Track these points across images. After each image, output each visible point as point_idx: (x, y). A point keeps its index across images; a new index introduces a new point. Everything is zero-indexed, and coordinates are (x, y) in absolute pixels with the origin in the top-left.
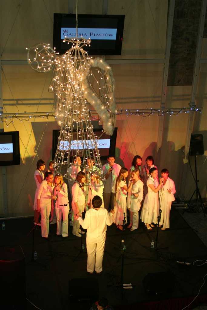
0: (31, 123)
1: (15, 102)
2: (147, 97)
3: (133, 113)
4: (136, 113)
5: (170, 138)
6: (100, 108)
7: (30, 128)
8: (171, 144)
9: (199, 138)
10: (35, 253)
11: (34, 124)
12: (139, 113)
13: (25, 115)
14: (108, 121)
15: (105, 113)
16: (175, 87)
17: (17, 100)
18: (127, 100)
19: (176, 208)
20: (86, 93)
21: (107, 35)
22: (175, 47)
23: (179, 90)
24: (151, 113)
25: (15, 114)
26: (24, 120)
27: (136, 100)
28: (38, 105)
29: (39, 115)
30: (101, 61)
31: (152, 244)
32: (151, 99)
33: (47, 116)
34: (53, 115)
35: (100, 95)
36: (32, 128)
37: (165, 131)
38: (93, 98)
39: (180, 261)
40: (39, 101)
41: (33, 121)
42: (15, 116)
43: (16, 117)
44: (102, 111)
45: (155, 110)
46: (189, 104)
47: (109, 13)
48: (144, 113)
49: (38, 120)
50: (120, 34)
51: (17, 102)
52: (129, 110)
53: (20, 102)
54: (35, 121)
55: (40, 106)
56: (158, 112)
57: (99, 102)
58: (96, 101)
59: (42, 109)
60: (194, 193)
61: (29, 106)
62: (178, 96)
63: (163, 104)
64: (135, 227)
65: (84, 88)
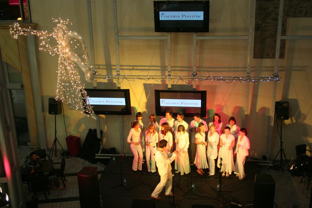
0: (143, 84)
1: (131, 68)
2: (238, 68)
3: (218, 80)
4: (220, 80)
6: (81, 64)
9: (285, 105)
10: (125, 180)
11: (145, 85)
12: (223, 80)
13: (132, 77)
14: (87, 73)
15: (84, 67)
16: (264, 60)
17: (133, 66)
19: (259, 164)
20: (70, 53)
21: (195, 16)
22: (264, 25)
23: (267, 62)
24: (233, 80)
25: (125, 76)
26: (132, 81)
27: (228, 69)
28: (148, 71)
29: (143, 77)
30: (76, 34)
31: (218, 187)
32: (241, 69)
33: (149, 79)
34: (153, 78)
35: (80, 56)
36: (143, 88)
38: (75, 57)
39: (234, 203)
40: (149, 67)
42: (124, 77)
43: (126, 78)
44: (82, 66)
45: (237, 78)
48: (228, 80)
50: (206, 15)
51: (133, 68)
52: (214, 77)
53: (135, 68)
54: (146, 83)
55: (150, 71)
56: (240, 79)
58: (78, 59)
60: (279, 153)
61: (142, 71)
62: (267, 67)
63: (248, 73)
64: (212, 173)
65: (67, 50)
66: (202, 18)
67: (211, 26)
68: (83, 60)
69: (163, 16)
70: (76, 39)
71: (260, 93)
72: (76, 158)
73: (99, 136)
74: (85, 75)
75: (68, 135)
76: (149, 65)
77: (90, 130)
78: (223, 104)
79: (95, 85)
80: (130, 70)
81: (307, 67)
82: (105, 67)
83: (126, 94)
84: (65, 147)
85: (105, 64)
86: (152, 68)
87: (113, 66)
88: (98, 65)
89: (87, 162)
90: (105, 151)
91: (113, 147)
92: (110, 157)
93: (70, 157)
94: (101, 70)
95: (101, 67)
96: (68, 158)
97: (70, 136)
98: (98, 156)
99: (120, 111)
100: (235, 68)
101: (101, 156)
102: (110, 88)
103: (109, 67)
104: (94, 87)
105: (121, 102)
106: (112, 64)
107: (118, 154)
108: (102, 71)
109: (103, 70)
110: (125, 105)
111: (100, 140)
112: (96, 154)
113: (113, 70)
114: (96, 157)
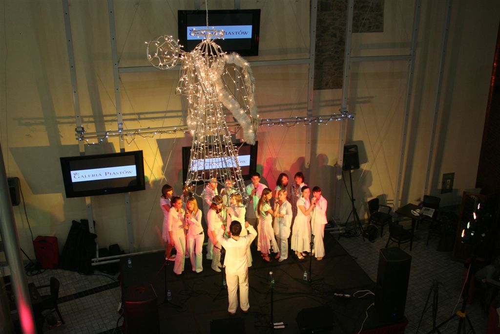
0: (156, 141)
1: (136, 117)
2: (291, 104)
3: (275, 124)
4: (279, 123)
5: (320, 150)
6: (239, 113)
7: (155, 147)
8: (323, 157)
9: (353, 150)
10: (169, 293)
11: (160, 142)
12: (282, 123)
13: (149, 131)
14: (248, 128)
15: (245, 119)
16: (322, 90)
17: (139, 114)
18: (268, 109)
19: (331, 233)
20: (221, 95)
21: (240, 33)
22: (321, 44)
23: (327, 94)
24: (297, 122)
25: (137, 130)
26: (148, 136)
27: (278, 108)
28: (163, 119)
29: (166, 130)
30: (238, 56)
31: (305, 276)
32: (295, 107)
33: (175, 131)
34: (181, 130)
36: (157, 146)
37: (314, 142)
39: (338, 293)
40: (165, 114)
41: (158, 138)
42: (137, 132)
43: (138, 134)
44: (241, 116)
45: (301, 118)
46: (340, 110)
47: (242, 8)
48: (289, 122)
49: (164, 136)
50: (256, 32)
51: (139, 116)
52: (270, 120)
53: (142, 116)
54: (161, 138)
55: (166, 119)
56: (305, 120)
57: (237, 105)
58: (233, 104)
59: (168, 123)
60: (351, 213)
61: (153, 120)
62: (327, 101)
63: (310, 111)
64: (284, 257)
65: (218, 89)
66: (249, 36)
67: (262, 46)
69: (192, 34)
71: (320, 136)
72: (54, 271)
73: (92, 231)
74: (245, 132)
75: (35, 236)
76: (164, 110)
77: (74, 222)
78: (274, 156)
79: (82, 150)
80: (134, 120)
81: (372, 97)
82: (92, 119)
83: (137, 158)
84: (33, 256)
85: (92, 114)
86: (168, 114)
87: (106, 116)
88: (83, 117)
89: (76, 274)
90: (103, 252)
92: (119, 260)
93: (42, 270)
94: (86, 124)
95: (86, 119)
96: (41, 273)
97: (39, 237)
98: (96, 262)
99: (127, 186)
100: (287, 105)
101: (100, 261)
102: (103, 152)
103: (99, 119)
104: (81, 153)
105: (130, 171)
106: (104, 113)
108: (87, 126)
109: (89, 124)
110: (136, 175)
111: (95, 236)
112: (93, 260)
113: (106, 123)
114: (93, 264)
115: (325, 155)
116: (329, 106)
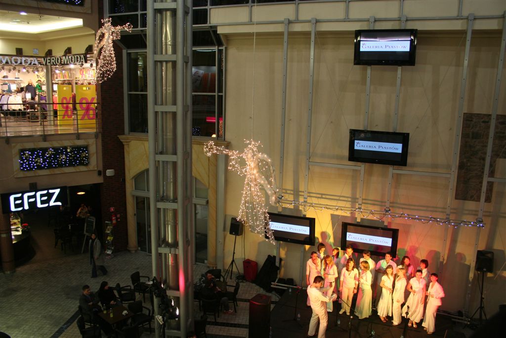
1: (320, 196)
2: (436, 207)
3: (412, 218)
4: (415, 219)
5: (459, 249)
9: (489, 255)
12: (418, 219)
13: (327, 207)
14: (272, 196)
15: (270, 190)
16: (467, 202)
17: (322, 194)
20: (257, 175)
21: (393, 148)
22: (469, 164)
23: (471, 205)
24: (430, 220)
25: (312, 204)
27: (425, 209)
29: (331, 207)
30: (266, 156)
32: (440, 210)
33: (337, 209)
34: (341, 209)
35: (267, 178)
36: (330, 218)
37: (454, 242)
38: (262, 179)
41: (332, 213)
43: (313, 206)
44: (269, 188)
45: (434, 218)
48: (424, 219)
50: (405, 149)
51: (322, 196)
53: (324, 196)
55: (339, 201)
56: (437, 221)
59: (341, 204)
60: (477, 310)
61: (331, 200)
62: (470, 210)
63: (447, 215)
64: (396, 322)
65: (255, 171)
66: (400, 151)
67: (410, 160)
68: (270, 183)
69: (358, 145)
70: (265, 161)
71: (461, 238)
72: (251, 283)
73: (277, 264)
74: (270, 198)
75: (246, 258)
76: (339, 194)
77: (269, 256)
78: (417, 245)
79: (280, 210)
80: (318, 198)
82: (292, 192)
83: (311, 223)
84: (242, 271)
85: (292, 189)
86: (341, 198)
87: (301, 192)
88: (286, 190)
89: (262, 289)
90: (282, 281)
91: (290, 277)
92: (286, 288)
93: (245, 281)
95: (289, 192)
96: (243, 282)
97: (248, 260)
98: (274, 285)
99: (303, 240)
100: (433, 207)
101: (277, 285)
102: (295, 215)
103: (296, 193)
104: (278, 212)
105: (305, 230)
106: (300, 190)
107: (296, 285)
108: (289, 196)
110: (309, 234)
111: (279, 268)
112: (272, 283)
113: (300, 196)
114: (272, 286)
115: (464, 255)
116: (472, 214)
